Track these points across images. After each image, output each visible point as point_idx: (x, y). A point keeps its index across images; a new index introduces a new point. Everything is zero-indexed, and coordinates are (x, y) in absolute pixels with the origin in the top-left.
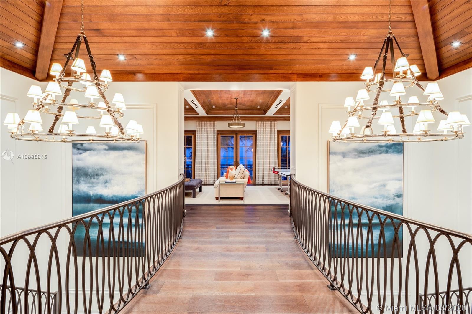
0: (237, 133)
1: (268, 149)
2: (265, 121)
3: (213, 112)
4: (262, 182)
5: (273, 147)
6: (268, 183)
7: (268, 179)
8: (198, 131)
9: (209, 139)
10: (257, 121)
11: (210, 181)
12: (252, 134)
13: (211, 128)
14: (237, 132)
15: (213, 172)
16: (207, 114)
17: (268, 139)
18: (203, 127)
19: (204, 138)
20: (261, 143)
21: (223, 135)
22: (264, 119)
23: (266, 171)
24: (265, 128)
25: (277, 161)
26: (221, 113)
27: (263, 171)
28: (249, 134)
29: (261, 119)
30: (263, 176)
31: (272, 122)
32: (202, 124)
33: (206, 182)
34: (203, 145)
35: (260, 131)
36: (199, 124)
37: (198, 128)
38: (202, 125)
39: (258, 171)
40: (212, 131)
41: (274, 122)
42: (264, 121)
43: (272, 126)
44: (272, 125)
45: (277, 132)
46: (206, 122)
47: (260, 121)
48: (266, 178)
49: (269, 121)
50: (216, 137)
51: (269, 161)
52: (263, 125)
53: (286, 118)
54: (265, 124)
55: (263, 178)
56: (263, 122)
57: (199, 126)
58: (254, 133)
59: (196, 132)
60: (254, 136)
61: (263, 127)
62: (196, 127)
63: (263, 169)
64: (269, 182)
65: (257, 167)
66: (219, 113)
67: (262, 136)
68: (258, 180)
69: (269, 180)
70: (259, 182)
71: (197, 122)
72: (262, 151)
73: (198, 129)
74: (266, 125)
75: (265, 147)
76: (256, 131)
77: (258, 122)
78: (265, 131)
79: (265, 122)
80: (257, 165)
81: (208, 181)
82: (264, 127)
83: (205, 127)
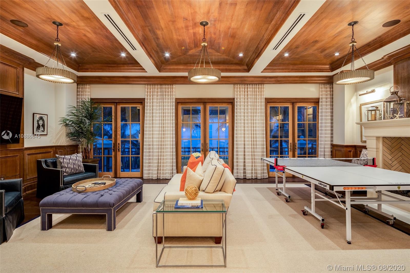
0: (206, 103)
1: (251, 126)
2: (247, 84)
3: (169, 67)
4: (242, 175)
5: (259, 123)
6: (252, 176)
7: (252, 170)
8: (147, 99)
9: (164, 111)
10: (234, 84)
11: (166, 173)
12: (227, 104)
13: (167, 95)
14: (206, 101)
15: (170, 161)
16: (160, 71)
17: (252, 111)
18: (156, 93)
19: (156, 110)
20: (240, 116)
21: (184, 105)
22: (245, 80)
23: (249, 159)
24: (247, 95)
25: (265, 143)
26: (180, 69)
27: (244, 159)
28: (224, 104)
29: (242, 81)
30: (244, 166)
31: (257, 86)
32: (154, 88)
33: (159, 175)
34: (156, 119)
35: (240, 99)
36: (149, 88)
37: (147, 95)
38: (154, 90)
39: (237, 158)
40: (168, 100)
41: (260, 86)
42: (245, 84)
43: (257, 92)
44: (257, 89)
45: (264, 100)
46: (159, 86)
47: (240, 84)
48: (248, 168)
49: (252, 84)
50: (174, 107)
51: (253, 146)
52: (243, 89)
53: (279, 79)
54: (247, 89)
55: (244, 169)
56: (243, 86)
57: (149, 92)
58: (231, 102)
59: (145, 100)
60: (230, 106)
61: (243, 93)
62: (145, 93)
63: (244, 155)
64: (254, 175)
65: (235, 153)
66: (178, 69)
67: (242, 107)
68: (237, 173)
69: (254, 172)
70: (239, 174)
71: (146, 86)
72: (243, 128)
73: (147, 97)
74: (249, 89)
75: (247, 123)
76: (234, 98)
77: (236, 86)
78: (247, 99)
79: (246, 86)
80: (235, 150)
81: (163, 173)
82: (246, 93)
83: (157, 93)
